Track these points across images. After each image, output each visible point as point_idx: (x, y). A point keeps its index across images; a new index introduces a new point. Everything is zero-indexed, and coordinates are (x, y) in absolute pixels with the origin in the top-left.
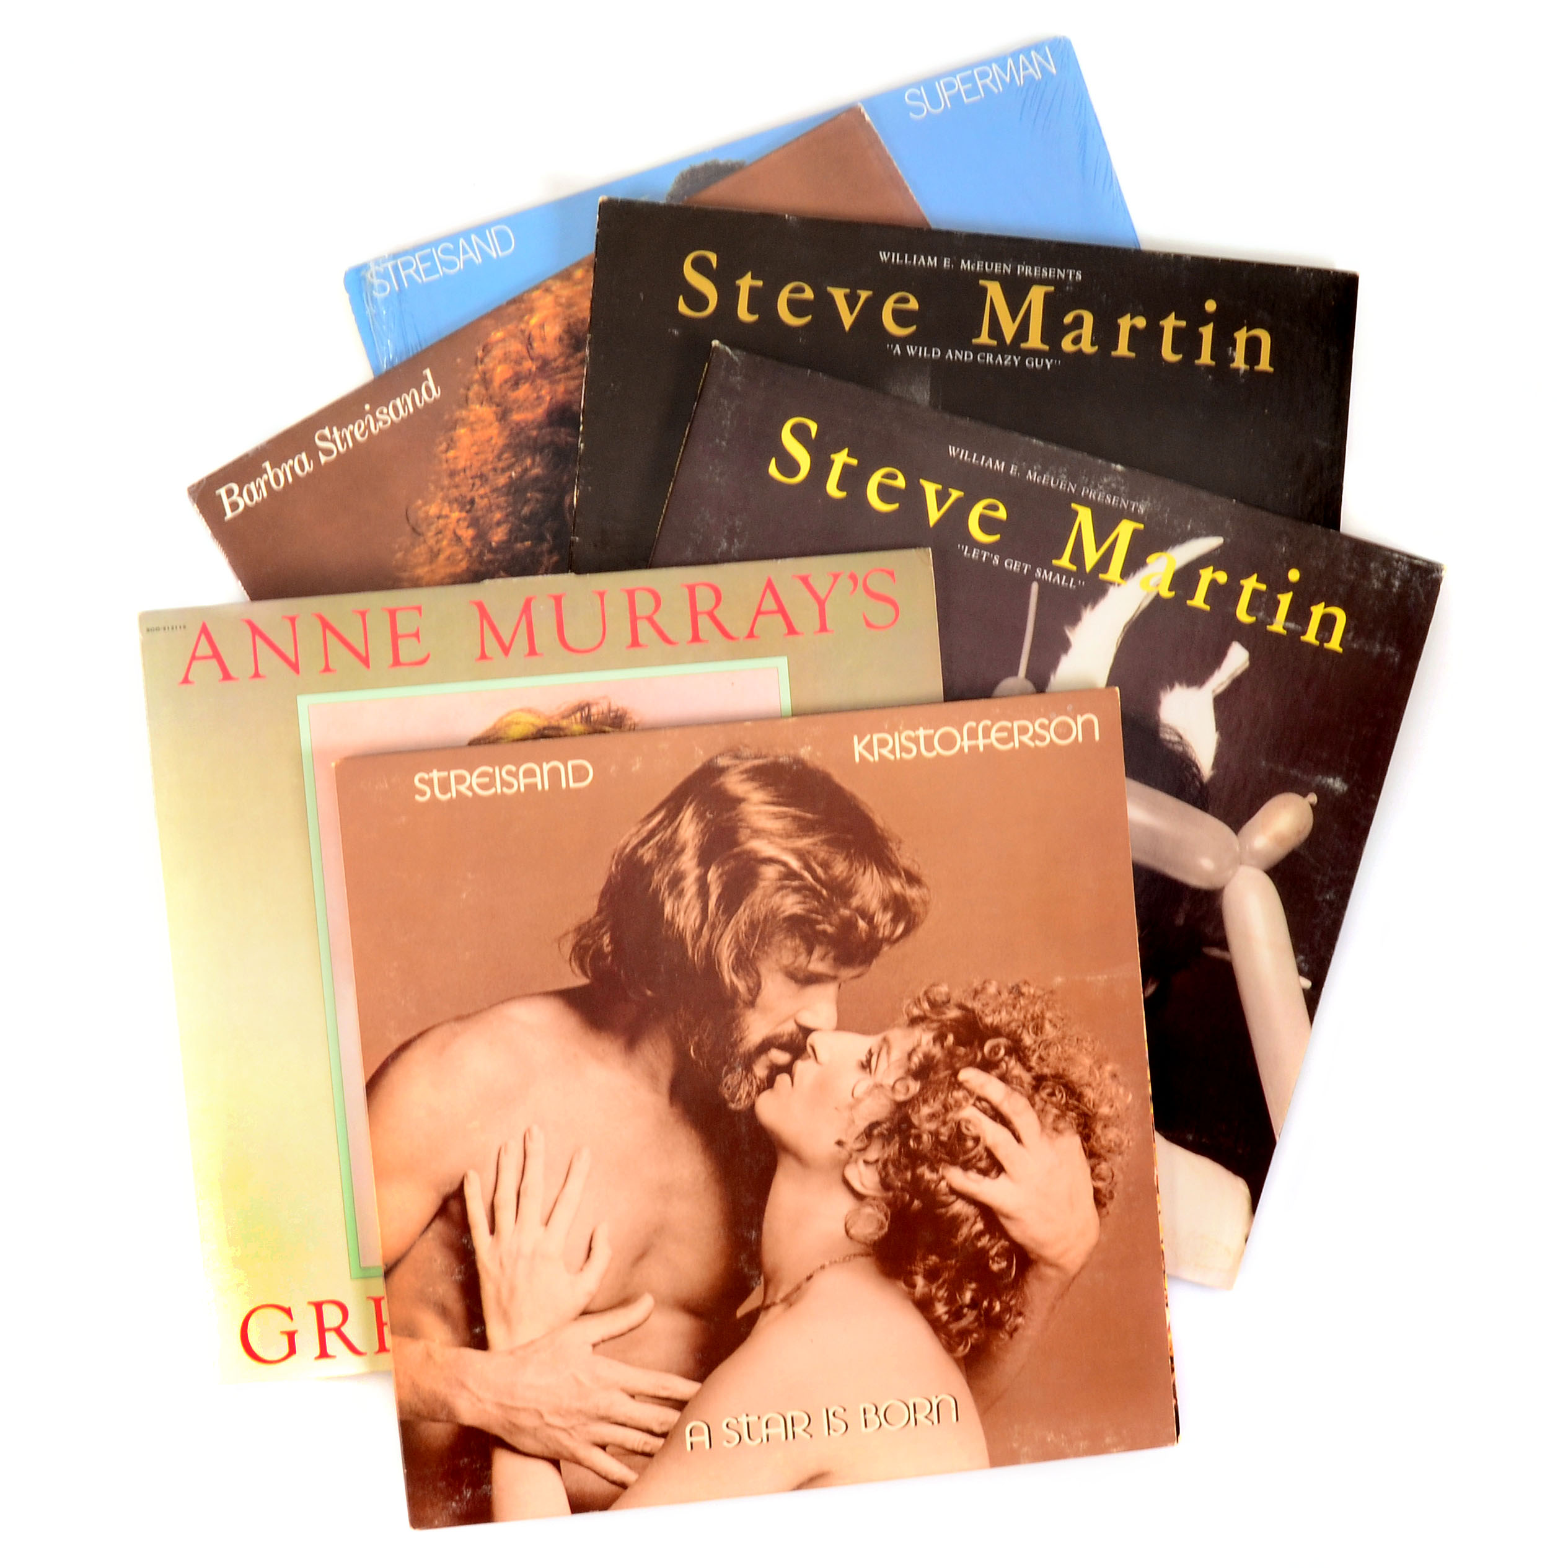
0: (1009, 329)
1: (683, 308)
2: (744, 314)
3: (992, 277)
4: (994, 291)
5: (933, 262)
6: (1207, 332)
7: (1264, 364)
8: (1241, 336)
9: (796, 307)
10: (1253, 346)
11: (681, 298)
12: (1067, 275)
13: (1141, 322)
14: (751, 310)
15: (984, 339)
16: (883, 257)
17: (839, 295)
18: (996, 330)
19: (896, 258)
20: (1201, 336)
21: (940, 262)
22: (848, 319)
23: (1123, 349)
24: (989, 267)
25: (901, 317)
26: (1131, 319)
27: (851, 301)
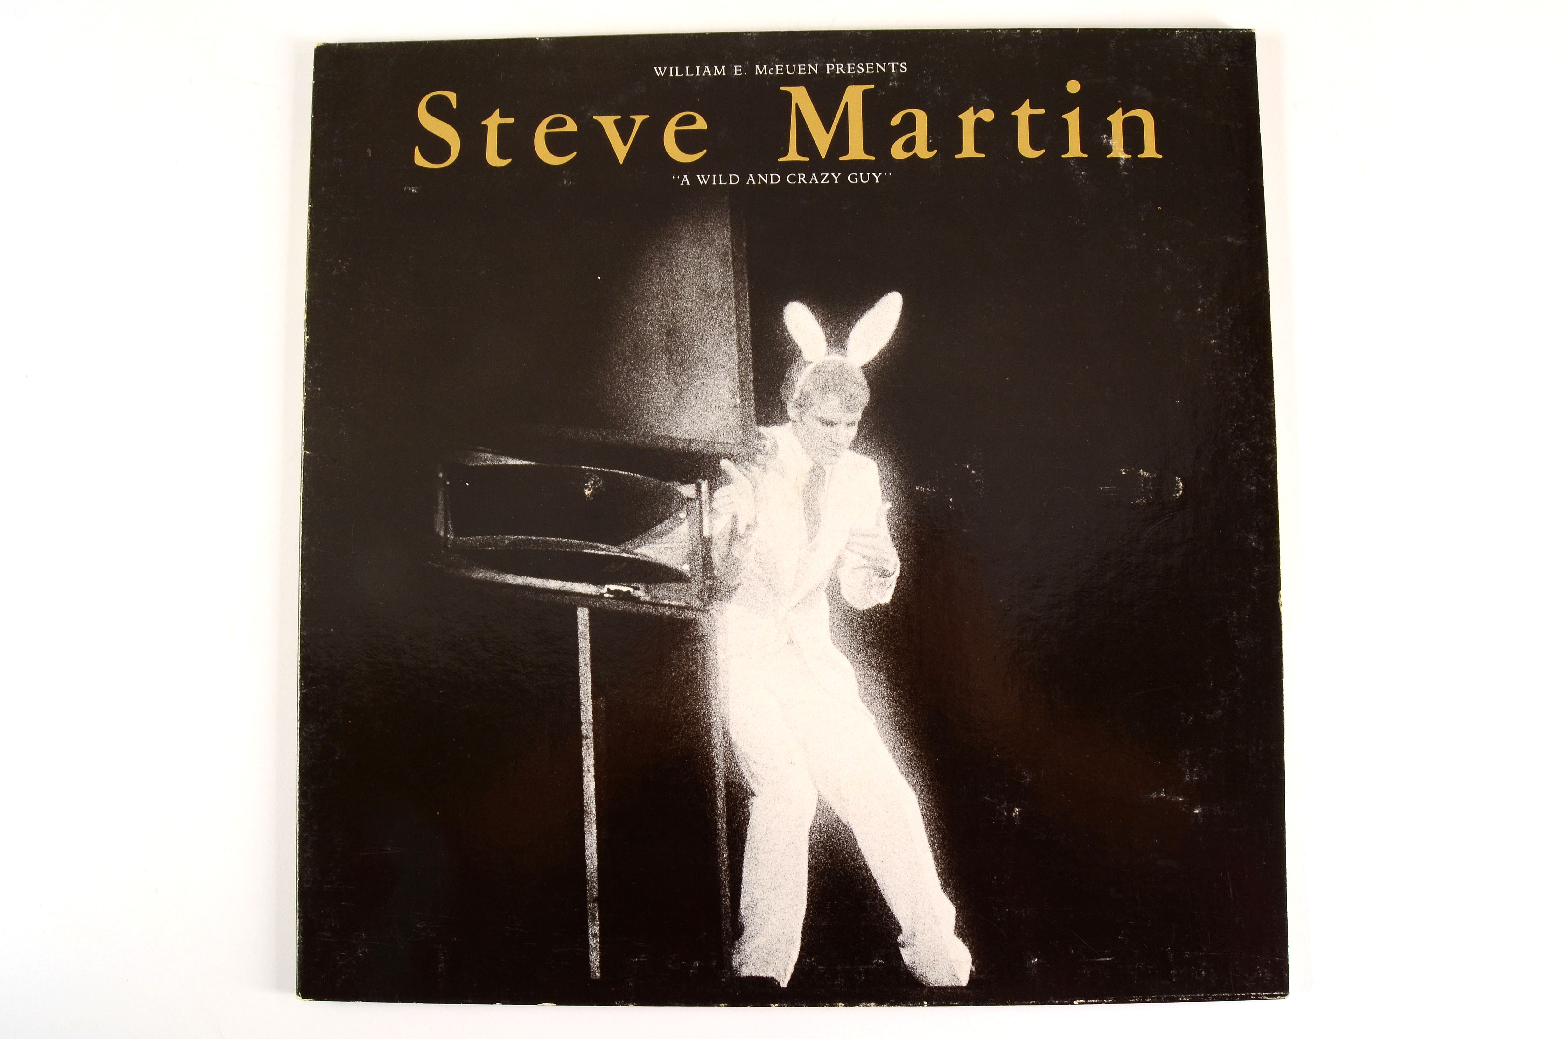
0: (823, 141)
1: (420, 160)
2: (493, 158)
3: (795, 81)
4: (800, 96)
5: (720, 71)
6: (1073, 118)
7: (1150, 151)
8: (1117, 119)
9: (556, 144)
10: (1133, 129)
11: (417, 149)
12: (889, 68)
13: (987, 115)
14: (501, 154)
15: (793, 155)
16: (659, 71)
17: (608, 123)
18: (806, 143)
19: (674, 71)
20: (1065, 122)
21: (729, 70)
22: (621, 151)
23: (968, 150)
24: (791, 70)
25: (685, 141)
26: (975, 113)
27: (624, 128)
